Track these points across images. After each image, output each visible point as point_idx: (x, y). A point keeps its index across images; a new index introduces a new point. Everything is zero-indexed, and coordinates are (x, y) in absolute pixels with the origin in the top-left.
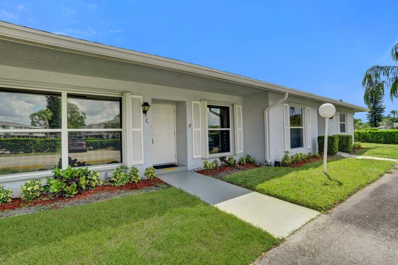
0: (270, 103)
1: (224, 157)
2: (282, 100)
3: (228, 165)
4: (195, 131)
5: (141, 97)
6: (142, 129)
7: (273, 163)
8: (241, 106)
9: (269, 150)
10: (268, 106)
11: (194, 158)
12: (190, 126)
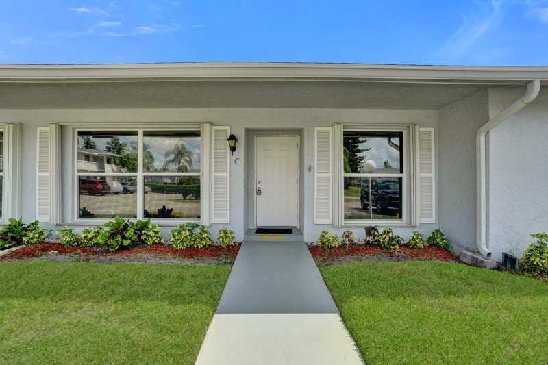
0: (492, 114)
1: (373, 228)
2: (520, 105)
3: (376, 245)
4: (318, 178)
5: (228, 128)
6: (228, 174)
7: (497, 257)
8: (432, 130)
9: (487, 226)
10: (488, 121)
11: (316, 223)
12: (310, 169)
